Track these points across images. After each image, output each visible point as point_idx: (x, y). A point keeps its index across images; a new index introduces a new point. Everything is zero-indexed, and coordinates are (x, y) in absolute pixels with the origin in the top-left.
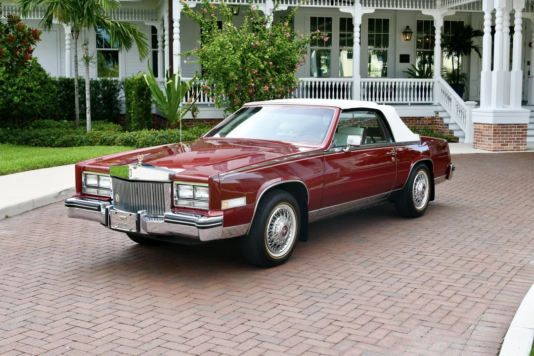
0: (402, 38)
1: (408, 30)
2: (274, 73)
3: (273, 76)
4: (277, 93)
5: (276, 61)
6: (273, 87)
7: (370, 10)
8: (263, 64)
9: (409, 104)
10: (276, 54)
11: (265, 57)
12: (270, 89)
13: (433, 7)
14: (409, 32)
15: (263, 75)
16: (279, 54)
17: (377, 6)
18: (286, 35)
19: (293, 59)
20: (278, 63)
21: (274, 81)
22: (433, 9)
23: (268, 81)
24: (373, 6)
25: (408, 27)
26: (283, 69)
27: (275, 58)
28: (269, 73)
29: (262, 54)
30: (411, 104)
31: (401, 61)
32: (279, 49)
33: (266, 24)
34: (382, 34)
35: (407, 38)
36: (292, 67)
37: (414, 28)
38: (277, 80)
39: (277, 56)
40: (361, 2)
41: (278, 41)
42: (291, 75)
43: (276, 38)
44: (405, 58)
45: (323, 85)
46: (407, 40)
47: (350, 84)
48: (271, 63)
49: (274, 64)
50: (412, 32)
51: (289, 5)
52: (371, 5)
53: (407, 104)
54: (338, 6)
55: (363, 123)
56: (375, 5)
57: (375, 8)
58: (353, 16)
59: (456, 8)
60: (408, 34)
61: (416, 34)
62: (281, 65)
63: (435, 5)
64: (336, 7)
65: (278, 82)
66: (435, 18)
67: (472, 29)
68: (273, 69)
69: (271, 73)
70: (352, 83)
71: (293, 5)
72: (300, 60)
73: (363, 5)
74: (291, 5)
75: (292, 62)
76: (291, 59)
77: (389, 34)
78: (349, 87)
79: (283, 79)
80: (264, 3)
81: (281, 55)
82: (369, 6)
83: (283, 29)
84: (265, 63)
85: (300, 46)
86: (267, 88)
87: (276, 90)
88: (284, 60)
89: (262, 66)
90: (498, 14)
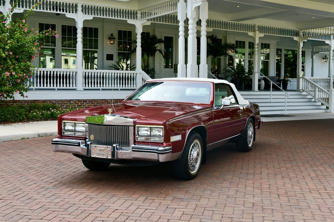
0: (108, 42)
1: (112, 37)
2: (14, 62)
3: (14, 64)
4: (17, 78)
5: (16, 52)
6: (14, 73)
7: (90, 17)
8: (4, 54)
9: (119, 90)
10: (16, 46)
11: (6, 47)
12: (11, 75)
13: (135, 18)
14: (113, 38)
15: (4, 63)
16: (18, 46)
17: (95, 15)
18: (24, 31)
19: (30, 51)
20: (17, 53)
21: (14, 69)
22: (135, 20)
23: (9, 68)
24: (92, 14)
25: (112, 35)
26: (22, 59)
27: (14, 49)
28: (10, 62)
29: (3, 45)
30: (121, 89)
31: (108, 59)
32: (18, 42)
33: (5, 20)
34: (93, 38)
35: (112, 42)
36: (30, 58)
37: (116, 35)
38: (17, 67)
39: (16, 48)
40: (82, 11)
41: (18, 35)
42: (28, 63)
43: (16, 32)
44: (110, 57)
45: (53, 74)
46: (111, 44)
47: (74, 74)
48: (11, 53)
49: (14, 54)
50: (115, 38)
51: (24, 8)
52: (90, 14)
53: (118, 89)
54: (65, 13)
55: (85, 104)
56: (93, 14)
57: (93, 16)
58: (76, 21)
59: (151, 20)
60: (112, 40)
61: (118, 40)
62: (20, 55)
63: (137, 17)
64: (63, 13)
65: (18, 69)
66: (137, 26)
67: (157, 38)
68: (13, 59)
69: (11, 61)
70: (76, 73)
71: (28, 9)
72: (35, 53)
73: (84, 13)
74: (26, 9)
75: (29, 53)
76: (28, 51)
77: (99, 39)
78: (74, 76)
79: (22, 67)
80: (3, 5)
81: (20, 47)
82: (89, 14)
83: (21, 25)
84: (7, 53)
85: (35, 41)
86: (7, 74)
87: (16, 76)
88: (23, 51)
89: (4, 55)
90: (190, 22)
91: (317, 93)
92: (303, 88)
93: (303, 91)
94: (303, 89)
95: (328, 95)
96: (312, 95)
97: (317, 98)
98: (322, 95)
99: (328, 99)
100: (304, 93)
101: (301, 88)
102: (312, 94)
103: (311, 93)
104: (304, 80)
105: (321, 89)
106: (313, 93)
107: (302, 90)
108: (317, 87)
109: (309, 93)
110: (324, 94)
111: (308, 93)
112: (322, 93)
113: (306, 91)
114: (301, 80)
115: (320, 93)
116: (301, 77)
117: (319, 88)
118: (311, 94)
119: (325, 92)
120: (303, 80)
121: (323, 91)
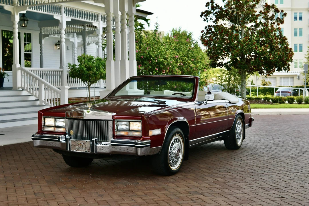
91: (43, 91)
92: (21, 85)
93: (23, 90)
94: (23, 86)
95: (59, 94)
96: (35, 96)
97: (43, 99)
98: (50, 94)
99: (59, 100)
100: (25, 93)
101: (19, 85)
102: (36, 93)
103: (34, 92)
104: (23, 72)
105: (49, 86)
106: (38, 92)
107: (21, 87)
108: (43, 83)
109: (31, 92)
110: (53, 94)
111: (29, 92)
112: (50, 91)
113: (27, 90)
114: (19, 73)
115: (47, 91)
116: (19, 69)
117: (46, 85)
118: (34, 94)
119: (55, 91)
120: (21, 72)
121: (51, 89)
